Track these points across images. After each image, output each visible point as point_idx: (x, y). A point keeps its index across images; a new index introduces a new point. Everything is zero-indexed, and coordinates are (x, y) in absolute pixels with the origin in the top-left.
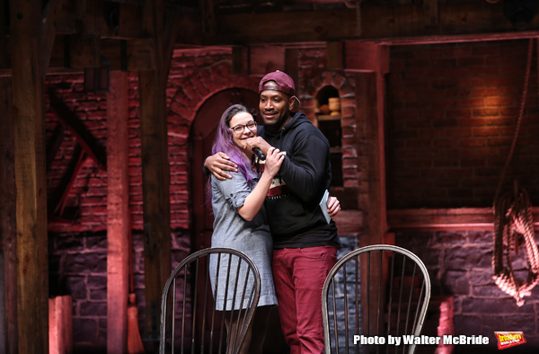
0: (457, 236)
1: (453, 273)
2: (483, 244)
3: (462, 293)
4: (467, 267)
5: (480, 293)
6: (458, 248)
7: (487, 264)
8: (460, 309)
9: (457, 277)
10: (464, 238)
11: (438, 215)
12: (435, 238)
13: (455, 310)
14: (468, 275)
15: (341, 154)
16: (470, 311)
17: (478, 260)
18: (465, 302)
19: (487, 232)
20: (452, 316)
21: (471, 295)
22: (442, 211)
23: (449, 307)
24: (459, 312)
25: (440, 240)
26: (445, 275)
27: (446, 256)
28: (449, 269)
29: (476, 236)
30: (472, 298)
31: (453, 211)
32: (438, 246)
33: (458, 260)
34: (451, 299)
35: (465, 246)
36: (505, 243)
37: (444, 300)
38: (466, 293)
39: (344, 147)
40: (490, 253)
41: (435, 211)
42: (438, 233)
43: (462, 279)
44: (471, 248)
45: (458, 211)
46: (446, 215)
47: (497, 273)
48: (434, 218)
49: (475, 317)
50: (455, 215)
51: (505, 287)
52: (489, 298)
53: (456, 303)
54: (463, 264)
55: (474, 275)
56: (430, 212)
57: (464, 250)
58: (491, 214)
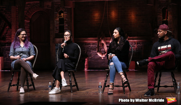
0: (89, 44)
1: (88, 52)
2: (95, 46)
3: (90, 56)
5: (94, 56)
6: (90, 46)
7: (96, 50)
8: (90, 60)
9: (89, 53)
10: (91, 44)
13: (89, 60)
14: (91, 52)
15: (64, 26)
16: (92, 60)
17: (94, 49)
18: (91, 58)
19: (96, 43)
21: (92, 57)
22: (86, 38)
23: (87, 59)
24: (89, 61)
25: (86, 45)
26: (86, 52)
27: (87, 48)
29: (93, 44)
31: (88, 38)
32: (85, 46)
34: (88, 58)
36: (100, 45)
38: (91, 56)
39: (65, 24)
40: (96, 48)
41: (84, 38)
42: (85, 43)
43: (90, 53)
44: (92, 46)
45: (90, 38)
46: (87, 39)
47: (98, 52)
48: (84, 40)
49: (93, 62)
51: (99, 55)
52: (96, 57)
54: (90, 50)
55: (93, 52)
56: (83, 38)
57: (91, 47)
58: (97, 39)
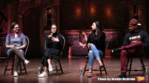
0: (73, 35)
1: (72, 42)
2: (77, 37)
3: (73, 46)
4: (74, 41)
5: (76, 45)
6: (73, 37)
7: (78, 40)
9: (72, 43)
11: (69, 31)
12: (68, 35)
13: (72, 49)
14: (74, 42)
15: (51, 20)
16: (75, 49)
17: (76, 39)
18: (74, 47)
19: (78, 34)
21: (75, 46)
22: (70, 30)
24: (73, 49)
25: (69, 36)
26: (70, 42)
27: (70, 39)
28: (71, 41)
29: (76, 35)
32: (69, 37)
35: (74, 37)
36: (81, 36)
37: (70, 47)
38: (74, 45)
39: (52, 19)
41: (68, 31)
42: (69, 34)
43: (73, 43)
44: (75, 37)
46: (70, 31)
47: (80, 42)
48: (68, 32)
50: (72, 31)
51: (81, 44)
52: (78, 46)
53: (72, 47)
54: (73, 40)
55: (75, 42)
56: (67, 31)
57: (74, 38)
58: (79, 31)
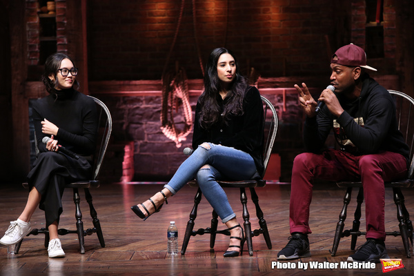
0: (137, 100)
1: (134, 126)
2: (155, 105)
3: (139, 139)
4: (144, 121)
5: (152, 139)
6: (138, 108)
7: (157, 119)
8: (138, 150)
9: (136, 128)
10: (142, 101)
11: (124, 85)
12: (122, 101)
13: (135, 151)
14: (144, 126)
15: (56, 42)
16: (145, 151)
17: (151, 117)
18: (142, 145)
19: (157, 97)
20: (132, 155)
21: (146, 140)
22: (127, 82)
23: (131, 149)
24: (138, 152)
25: (125, 103)
26: (128, 127)
27: (129, 114)
28: (132, 122)
29: (150, 100)
30: (146, 142)
31: (134, 82)
32: (124, 106)
33: (137, 116)
34: (132, 143)
35: (143, 106)
36: (169, 105)
37: (127, 144)
38: (143, 139)
39: (58, 36)
40: (159, 112)
41: (122, 82)
42: (124, 97)
43: (140, 129)
44: (146, 108)
45: (138, 82)
46: (129, 85)
47: (164, 125)
48: (122, 87)
49: (148, 156)
50: (136, 85)
51: (169, 134)
52: (158, 143)
53: (135, 146)
54: (141, 119)
55: (148, 126)
56: (118, 82)
57: (141, 109)
58: (160, 85)
